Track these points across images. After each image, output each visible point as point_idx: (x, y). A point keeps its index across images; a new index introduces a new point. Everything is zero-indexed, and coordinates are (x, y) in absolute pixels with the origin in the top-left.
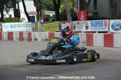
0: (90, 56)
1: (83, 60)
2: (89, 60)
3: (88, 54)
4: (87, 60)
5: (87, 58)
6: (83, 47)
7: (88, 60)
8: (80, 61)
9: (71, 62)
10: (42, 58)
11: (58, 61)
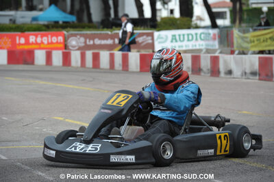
0: (224, 142)
1: (201, 153)
2: (223, 153)
3: (218, 136)
4: (215, 151)
5: (215, 148)
7: (218, 153)
8: (191, 157)
9: (153, 160)
10: (75, 149)
11: (114, 159)
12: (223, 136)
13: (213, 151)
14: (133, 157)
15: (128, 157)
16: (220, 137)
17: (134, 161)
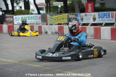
0: (96, 53)
1: (89, 56)
2: (96, 56)
5: (93, 54)
6: (90, 44)
7: (94, 56)
8: (86, 58)
9: (77, 58)
10: (49, 55)
11: (64, 58)
12: (96, 50)
13: (93, 56)
14: (70, 57)
15: (69, 58)
16: (95, 51)
17: (71, 59)
